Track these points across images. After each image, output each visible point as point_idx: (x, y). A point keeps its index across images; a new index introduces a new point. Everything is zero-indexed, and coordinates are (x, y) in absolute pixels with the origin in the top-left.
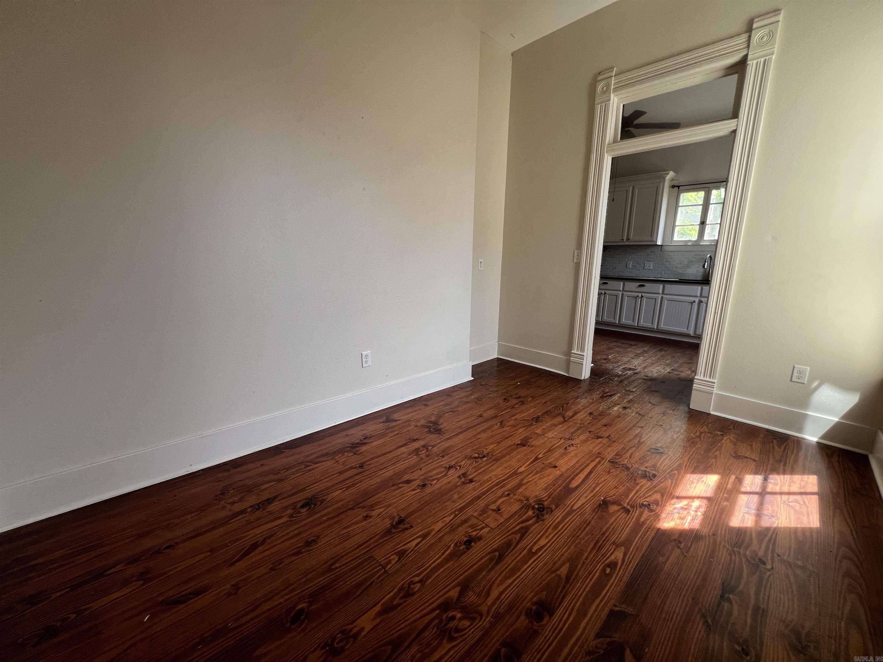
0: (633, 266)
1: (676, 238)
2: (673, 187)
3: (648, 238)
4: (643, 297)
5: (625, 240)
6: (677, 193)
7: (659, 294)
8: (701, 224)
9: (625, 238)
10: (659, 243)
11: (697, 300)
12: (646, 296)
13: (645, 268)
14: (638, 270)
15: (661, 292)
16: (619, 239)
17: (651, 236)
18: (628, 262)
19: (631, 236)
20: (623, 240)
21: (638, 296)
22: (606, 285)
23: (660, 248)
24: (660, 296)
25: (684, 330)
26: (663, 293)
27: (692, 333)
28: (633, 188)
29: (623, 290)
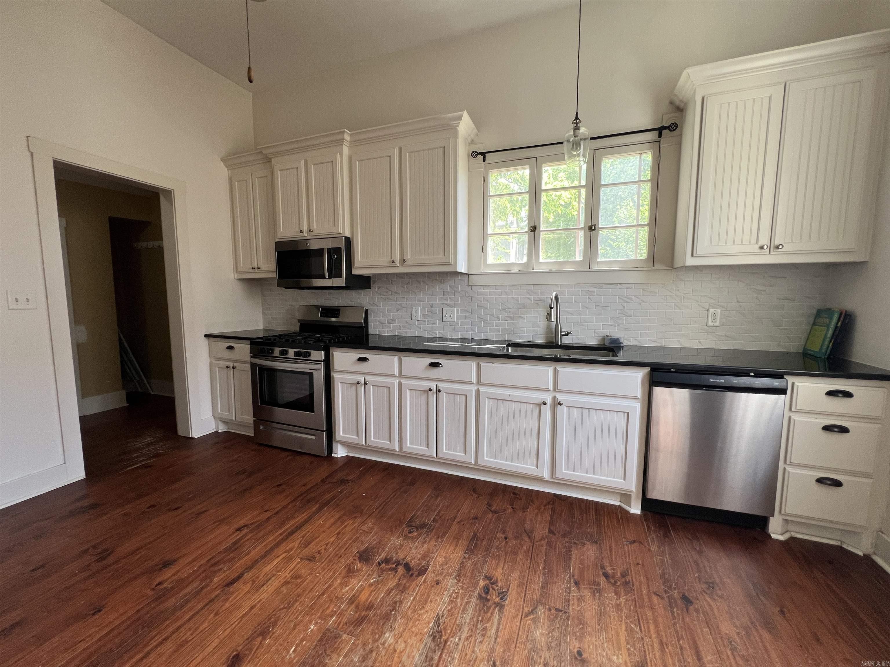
0: (423, 316)
1: (491, 260)
2: (475, 154)
3: (439, 258)
4: (439, 391)
5: (397, 263)
6: (482, 169)
7: (471, 383)
8: (532, 231)
9: (397, 259)
10: (462, 268)
11: (548, 398)
12: (446, 388)
13: (445, 319)
14: (433, 324)
15: (474, 379)
16: (385, 260)
17: (445, 253)
18: (414, 308)
19: (408, 256)
20: (393, 262)
21: (430, 390)
22: (365, 364)
23: (465, 279)
24: (473, 389)
25: (530, 469)
26: (479, 382)
27: (546, 476)
28: (400, 150)
29: (400, 375)
